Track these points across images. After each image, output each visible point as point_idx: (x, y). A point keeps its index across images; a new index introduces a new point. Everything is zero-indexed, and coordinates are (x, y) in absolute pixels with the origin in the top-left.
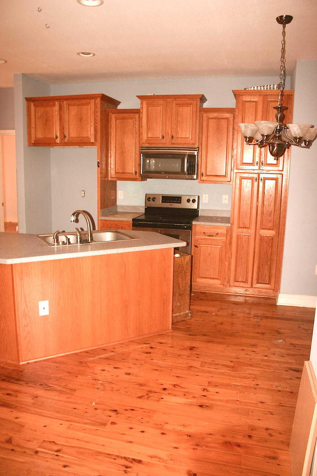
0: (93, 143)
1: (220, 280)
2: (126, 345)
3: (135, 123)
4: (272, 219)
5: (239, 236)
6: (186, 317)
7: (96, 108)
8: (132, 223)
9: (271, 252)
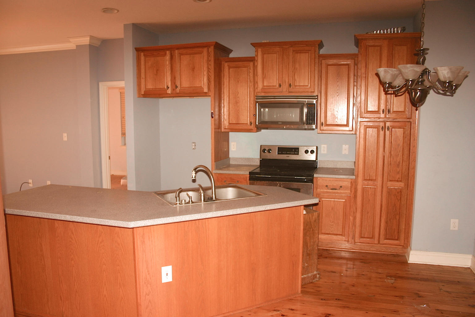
0: (206, 93)
1: (344, 236)
2: (254, 313)
3: (250, 71)
4: (400, 170)
5: (365, 188)
6: (314, 279)
7: (210, 56)
8: (249, 177)
9: (400, 205)
